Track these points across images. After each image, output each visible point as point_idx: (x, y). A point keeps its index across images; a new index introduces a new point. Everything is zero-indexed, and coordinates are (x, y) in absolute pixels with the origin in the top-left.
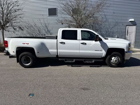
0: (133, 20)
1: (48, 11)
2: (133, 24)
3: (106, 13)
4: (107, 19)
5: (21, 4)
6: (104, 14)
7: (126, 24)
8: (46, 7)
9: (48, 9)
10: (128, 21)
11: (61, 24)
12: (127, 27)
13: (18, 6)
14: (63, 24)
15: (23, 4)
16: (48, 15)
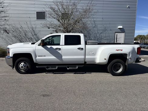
0: (121, 27)
1: (36, 14)
2: (122, 31)
3: (95, 20)
4: (96, 25)
5: (7, 6)
6: (93, 20)
7: (115, 31)
8: (34, 10)
9: (36, 13)
10: (117, 28)
11: (47, 28)
12: (116, 34)
13: (3, 8)
14: (49, 29)
15: (8, 6)
16: (36, 18)
